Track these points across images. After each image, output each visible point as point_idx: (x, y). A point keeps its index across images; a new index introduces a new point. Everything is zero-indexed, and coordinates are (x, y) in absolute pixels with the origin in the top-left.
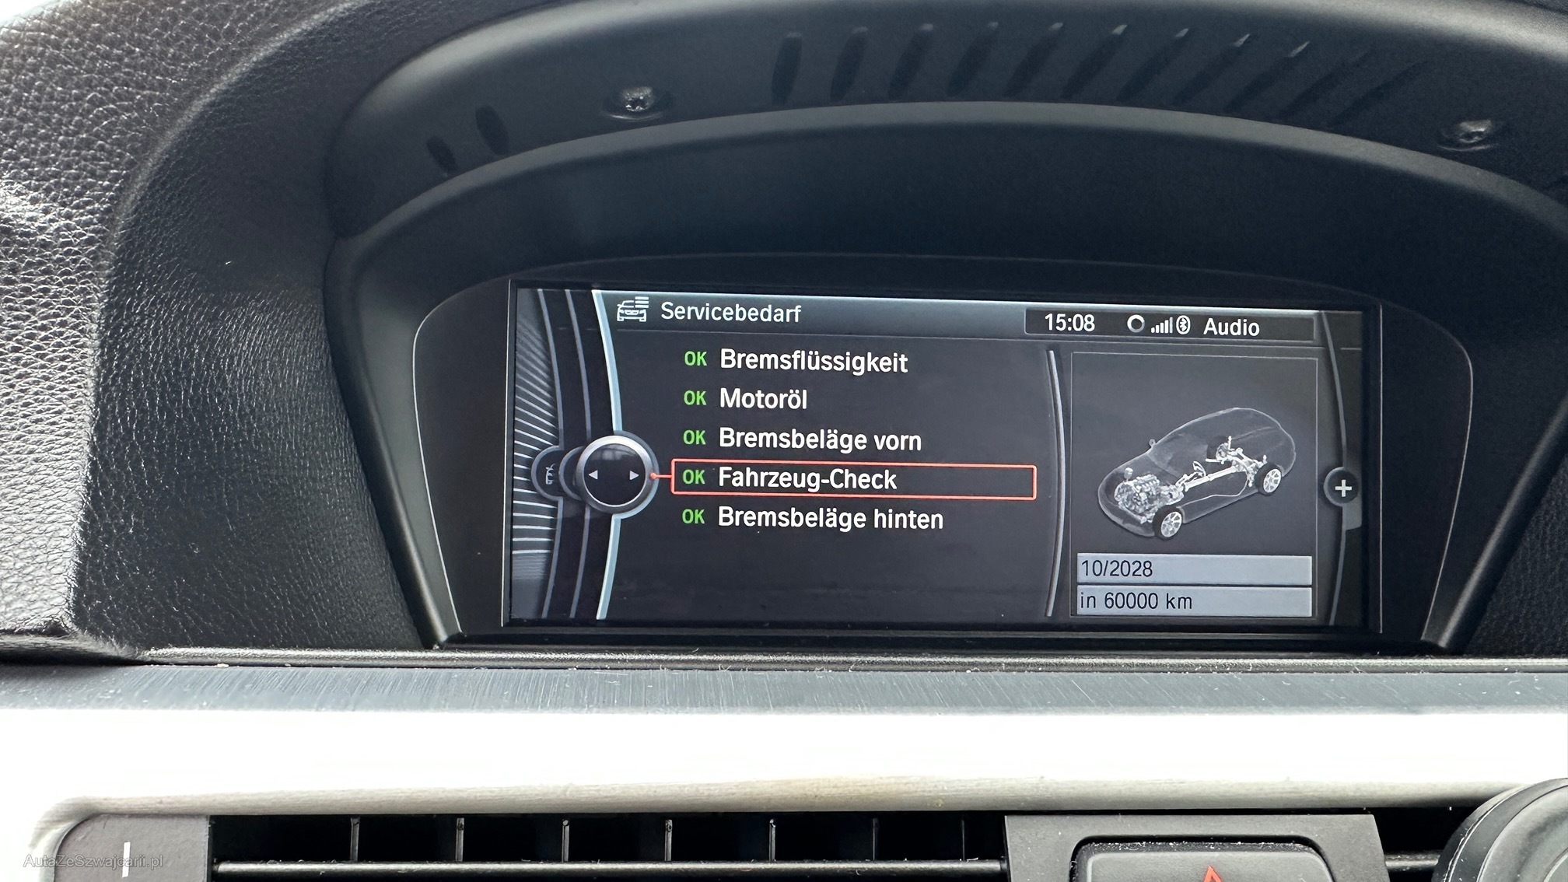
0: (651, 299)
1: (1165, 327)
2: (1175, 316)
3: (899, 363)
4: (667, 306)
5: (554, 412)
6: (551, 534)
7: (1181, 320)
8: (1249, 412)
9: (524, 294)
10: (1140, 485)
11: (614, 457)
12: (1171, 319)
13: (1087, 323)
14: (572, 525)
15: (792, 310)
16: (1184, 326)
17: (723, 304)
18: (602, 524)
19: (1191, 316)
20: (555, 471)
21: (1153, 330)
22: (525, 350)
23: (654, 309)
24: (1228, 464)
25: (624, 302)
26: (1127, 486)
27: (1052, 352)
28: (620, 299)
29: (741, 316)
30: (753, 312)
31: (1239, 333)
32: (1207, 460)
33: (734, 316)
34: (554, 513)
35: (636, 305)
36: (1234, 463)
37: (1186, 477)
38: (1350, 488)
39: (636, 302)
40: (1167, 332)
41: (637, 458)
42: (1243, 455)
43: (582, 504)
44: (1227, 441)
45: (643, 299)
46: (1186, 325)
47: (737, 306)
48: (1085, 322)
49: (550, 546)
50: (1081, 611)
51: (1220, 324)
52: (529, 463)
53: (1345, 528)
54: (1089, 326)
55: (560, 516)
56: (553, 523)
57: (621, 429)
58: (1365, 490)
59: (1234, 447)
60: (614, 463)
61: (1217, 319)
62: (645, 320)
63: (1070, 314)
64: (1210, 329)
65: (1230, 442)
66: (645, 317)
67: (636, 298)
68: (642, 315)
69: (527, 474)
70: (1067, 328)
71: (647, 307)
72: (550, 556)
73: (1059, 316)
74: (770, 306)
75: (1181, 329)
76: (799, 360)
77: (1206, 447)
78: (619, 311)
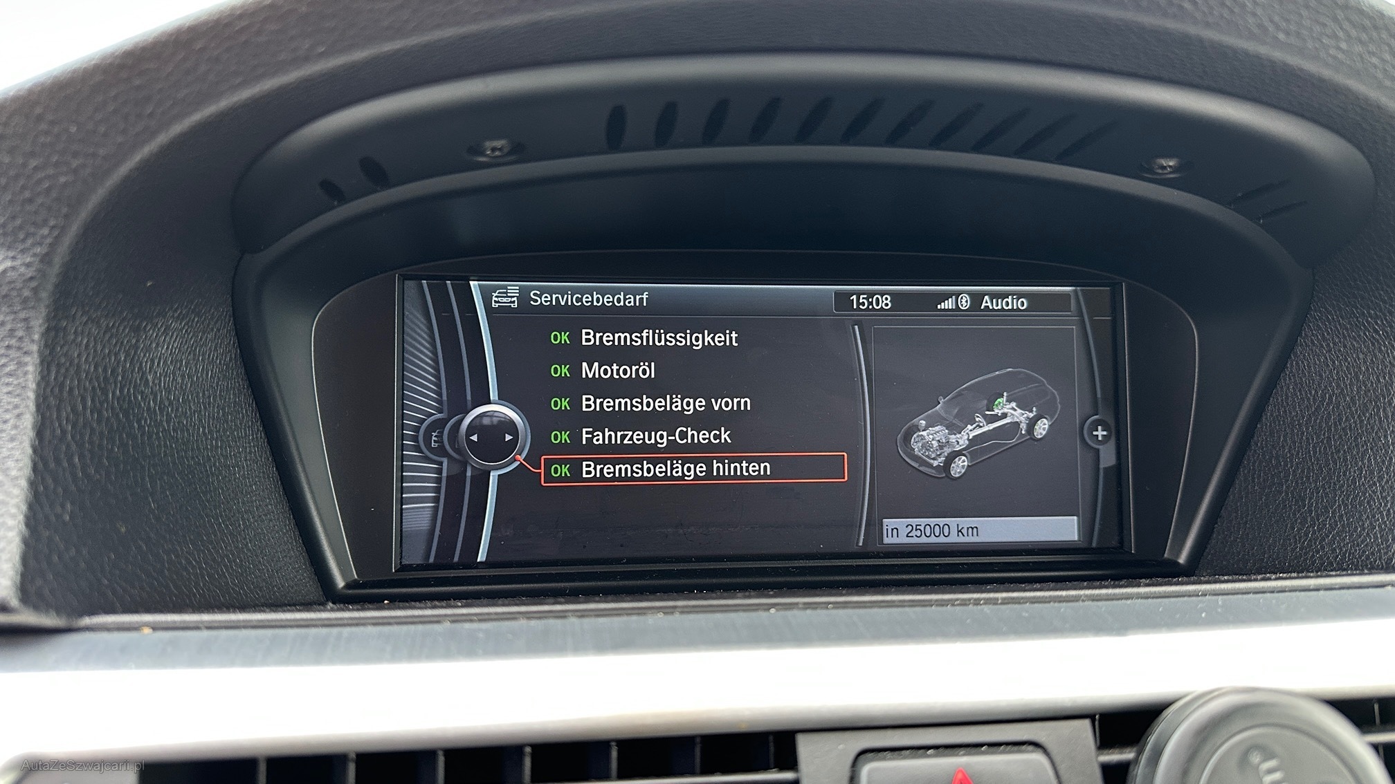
0: (521, 288)
1: (948, 304)
2: (958, 294)
3: (731, 338)
4: (535, 294)
5: (439, 386)
6: (437, 490)
7: (962, 297)
8: (1020, 373)
9: (410, 284)
10: (932, 435)
11: (492, 422)
12: (954, 297)
13: (885, 302)
14: (456, 482)
15: (641, 296)
16: (965, 302)
17: (583, 292)
18: (481, 480)
19: (970, 294)
20: (440, 436)
21: (939, 307)
22: (410, 332)
23: (524, 297)
24: (1005, 416)
25: (498, 291)
26: (922, 435)
27: (856, 327)
28: (495, 289)
29: (598, 302)
30: (608, 298)
31: (1010, 307)
32: (987, 413)
33: (592, 302)
34: (439, 471)
35: (509, 293)
36: (1009, 414)
37: (970, 427)
38: (1105, 433)
39: (509, 291)
40: (950, 308)
41: (512, 422)
42: (1016, 408)
43: (464, 464)
44: (1002, 396)
45: (514, 288)
46: (967, 301)
47: (595, 293)
48: (883, 302)
49: (436, 500)
50: (887, 540)
51: (994, 300)
52: (417, 429)
53: (1102, 466)
54: (887, 305)
55: (444, 474)
56: (438, 480)
57: (497, 399)
58: (1117, 433)
59: (1009, 401)
60: (492, 427)
61: (993, 296)
62: (516, 306)
63: (871, 295)
64: (987, 305)
65: (1005, 397)
66: (516, 304)
67: (509, 288)
68: (514, 302)
69: (415, 439)
70: (868, 307)
71: (518, 295)
72: (436, 509)
73: (862, 297)
74: (622, 293)
75: (962, 305)
76: (648, 337)
77: (985, 402)
78: (494, 299)
